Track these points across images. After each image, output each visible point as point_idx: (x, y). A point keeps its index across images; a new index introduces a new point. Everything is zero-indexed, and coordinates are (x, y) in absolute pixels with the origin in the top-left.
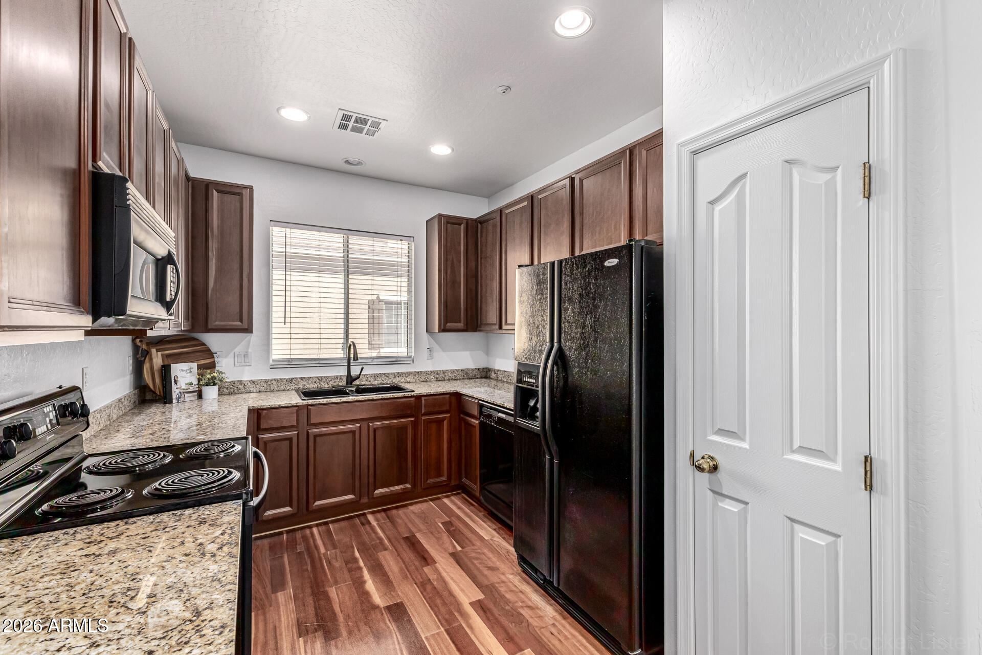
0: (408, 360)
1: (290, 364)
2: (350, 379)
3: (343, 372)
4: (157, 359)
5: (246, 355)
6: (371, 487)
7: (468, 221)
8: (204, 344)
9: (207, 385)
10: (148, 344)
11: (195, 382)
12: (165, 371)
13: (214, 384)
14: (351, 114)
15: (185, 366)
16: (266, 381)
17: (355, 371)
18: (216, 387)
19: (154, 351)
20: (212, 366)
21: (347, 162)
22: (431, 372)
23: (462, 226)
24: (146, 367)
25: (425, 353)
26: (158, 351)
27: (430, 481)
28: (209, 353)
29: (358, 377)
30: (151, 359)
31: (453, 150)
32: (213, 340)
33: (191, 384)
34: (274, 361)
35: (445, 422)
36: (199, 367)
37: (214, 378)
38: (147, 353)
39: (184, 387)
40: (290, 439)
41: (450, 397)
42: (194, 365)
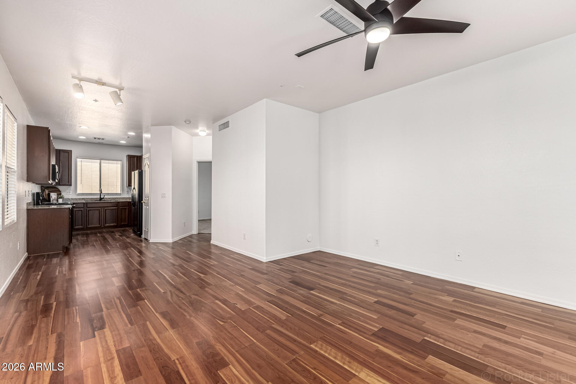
0: (120, 194)
1: (83, 194)
2: (101, 199)
3: (99, 197)
4: (47, 192)
5: (70, 192)
6: (105, 224)
7: (137, 156)
8: (58, 189)
9: (60, 198)
10: (45, 188)
11: (56, 198)
12: (49, 195)
13: (61, 198)
15: (53, 194)
16: (76, 198)
17: (102, 197)
18: (62, 199)
19: (46, 190)
20: (60, 194)
22: (128, 198)
23: (136, 158)
24: (44, 193)
25: (126, 192)
26: (47, 190)
27: (122, 223)
28: (59, 191)
29: (103, 198)
30: (45, 192)
32: (60, 188)
33: (55, 198)
34: (78, 193)
35: (127, 209)
36: (57, 194)
37: (61, 197)
38: (44, 190)
39: (54, 198)
40: (82, 210)
41: (128, 203)
42: (56, 194)
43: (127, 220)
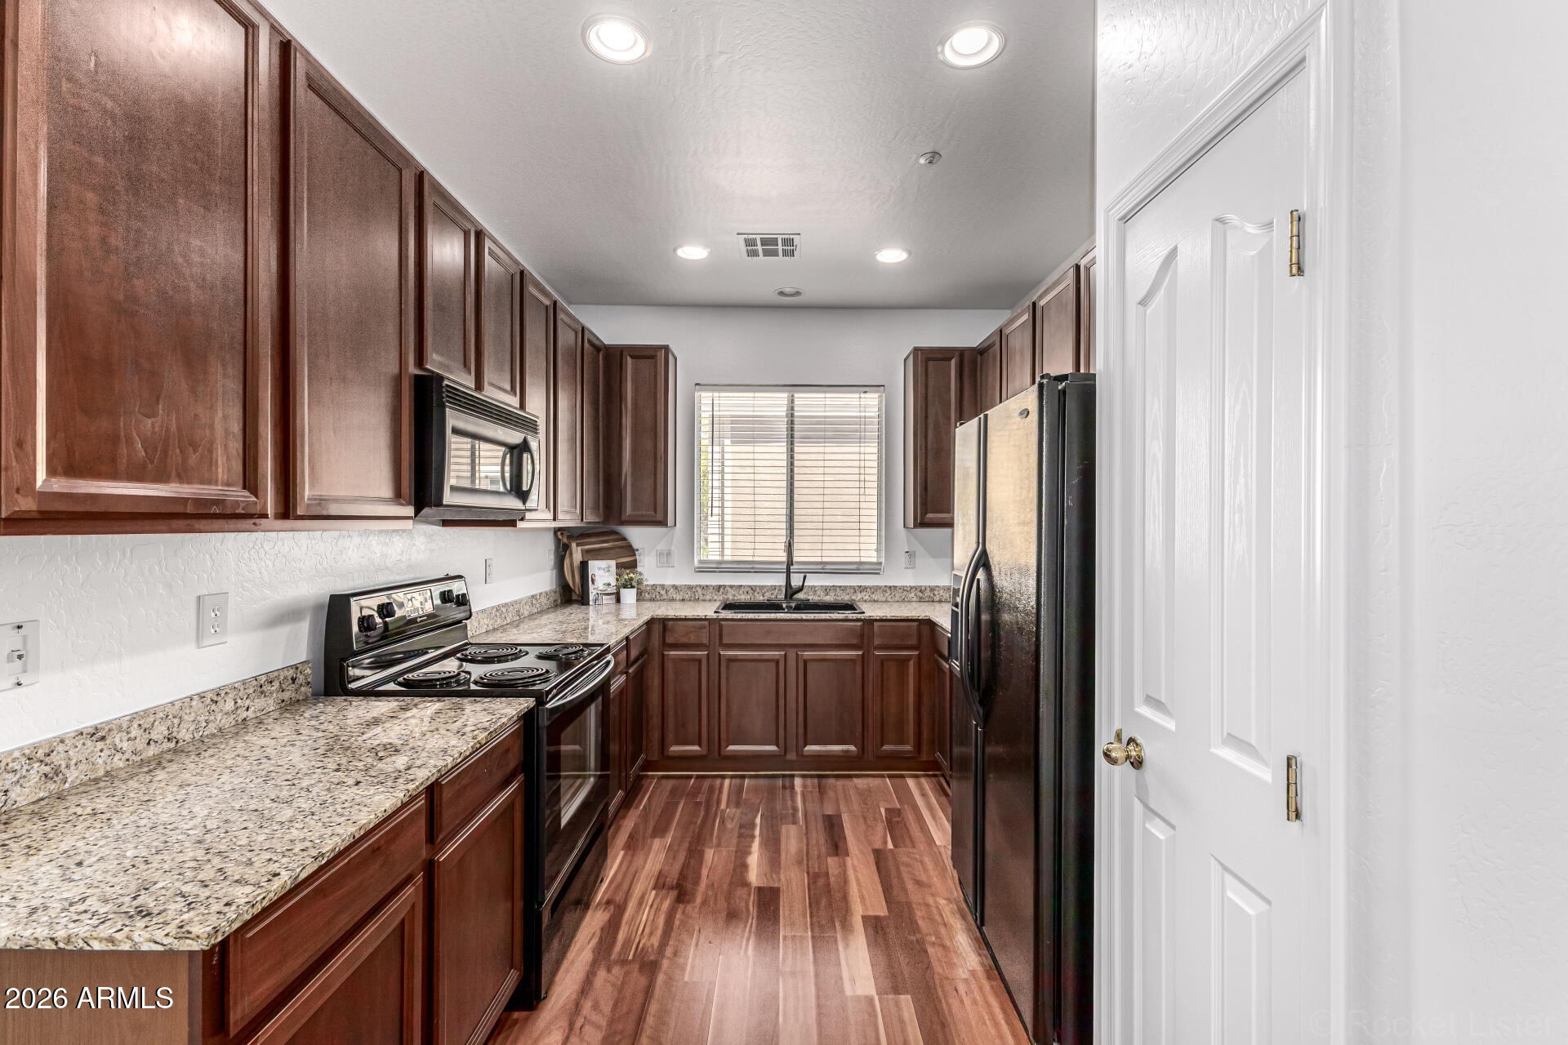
0: (874, 569)
1: (719, 568)
2: (791, 592)
3: (779, 580)
4: (577, 554)
5: (669, 554)
6: (801, 741)
7: (962, 353)
8: (624, 539)
9: (625, 587)
10: (569, 537)
11: (614, 583)
12: (584, 566)
13: (632, 587)
14: (754, 236)
15: (603, 564)
16: (690, 587)
17: (796, 581)
18: (634, 591)
19: (574, 545)
20: (633, 565)
21: (782, 293)
22: (911, 588)
23: (953, 362)
24: (567, 562)
25: (903, 559)
26: (578, 545)
27: (886, 747)
28: (630, 550)
29: (801, 589)
30: (571, 554)
31: (910, 253)
32: (637, 535)
33: (609, 584)
34: (701, 562)
35: (911, 663)
36: (619, 566)
37: (631, 579)
38: (566, 547)
39: (601, 587)
40: (699, 661)
41: (919, 626)
42: (613, 563)
43: (911, 729)
